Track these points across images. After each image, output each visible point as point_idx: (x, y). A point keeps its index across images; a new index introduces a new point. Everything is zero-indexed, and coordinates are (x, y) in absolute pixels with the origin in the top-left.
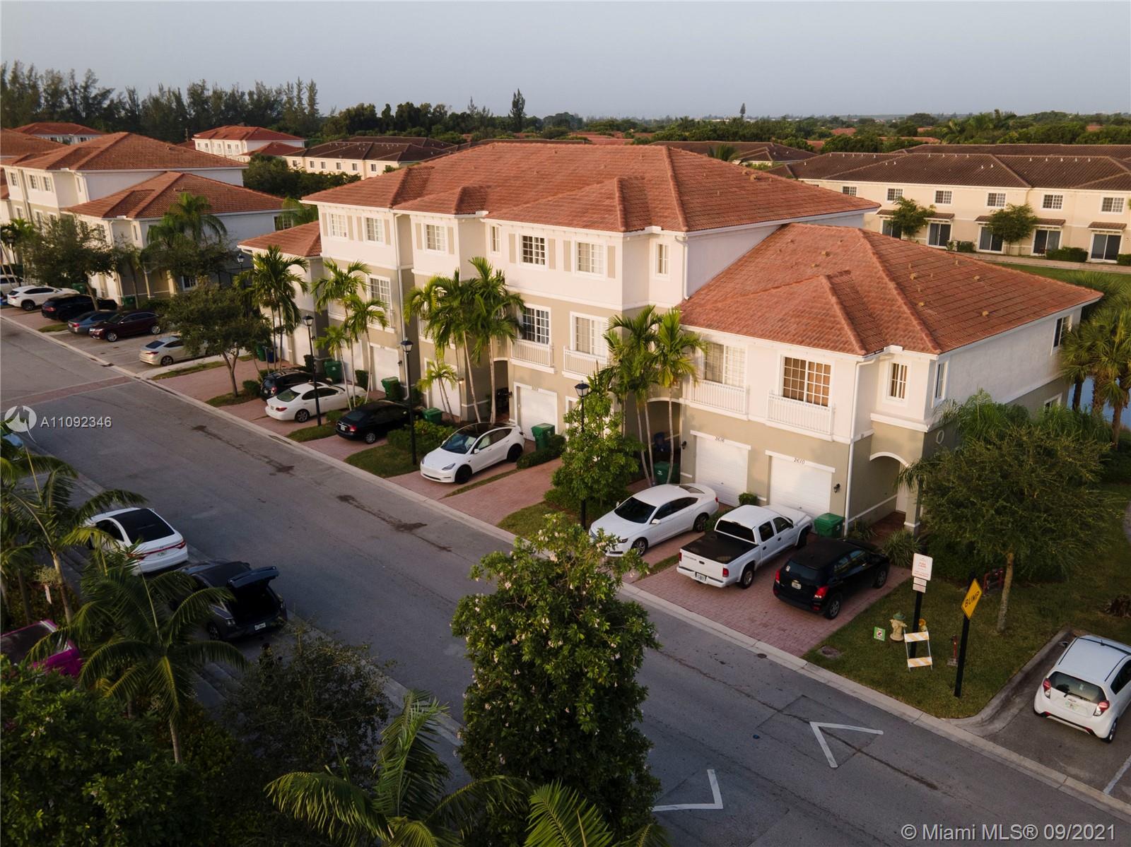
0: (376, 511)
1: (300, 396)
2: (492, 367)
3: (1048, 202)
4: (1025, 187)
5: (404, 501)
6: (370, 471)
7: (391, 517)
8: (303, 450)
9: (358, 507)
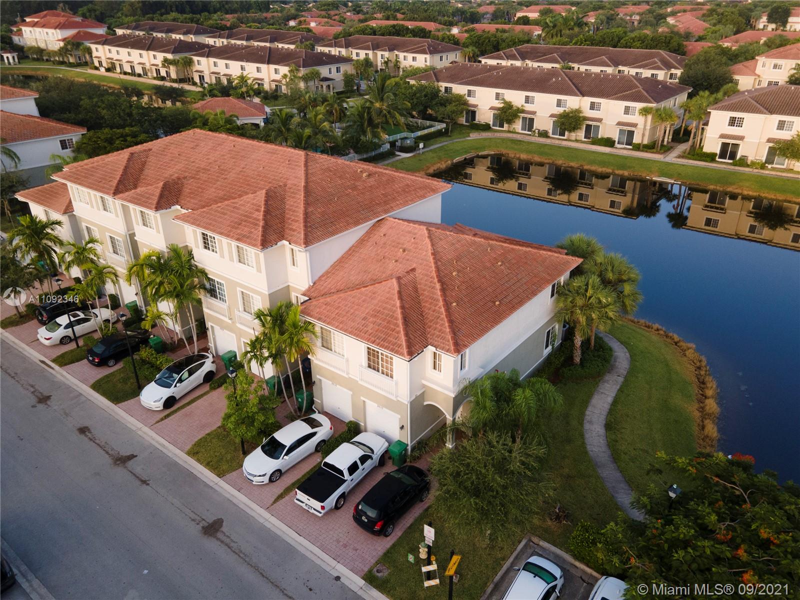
0: (103, 444)
1: (62, 327)
3: (593, 106)
4: (578, 96)
5: (126, 429)
6: (107, 398)
7: (112, 449)
8: (62, 376)
9: (91, 440)
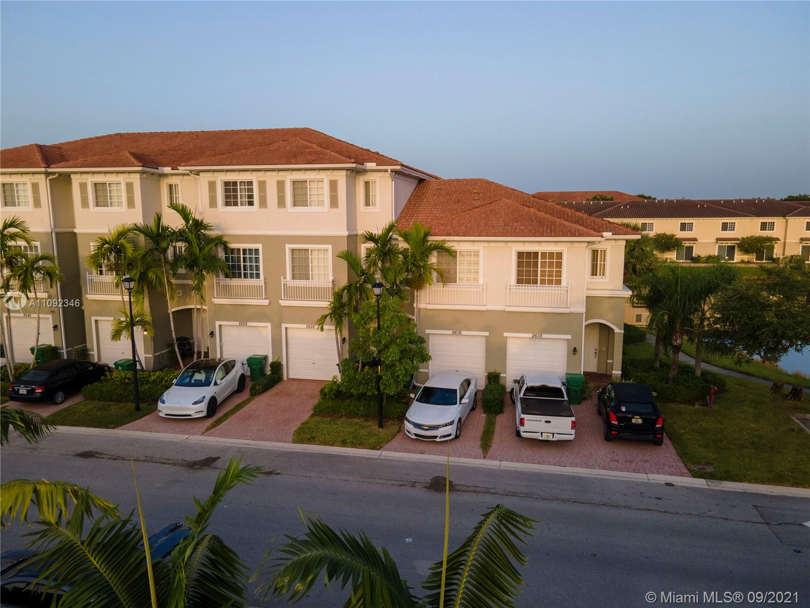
0: (142, 458)
2: (171, 315)
9: (115, 459)
